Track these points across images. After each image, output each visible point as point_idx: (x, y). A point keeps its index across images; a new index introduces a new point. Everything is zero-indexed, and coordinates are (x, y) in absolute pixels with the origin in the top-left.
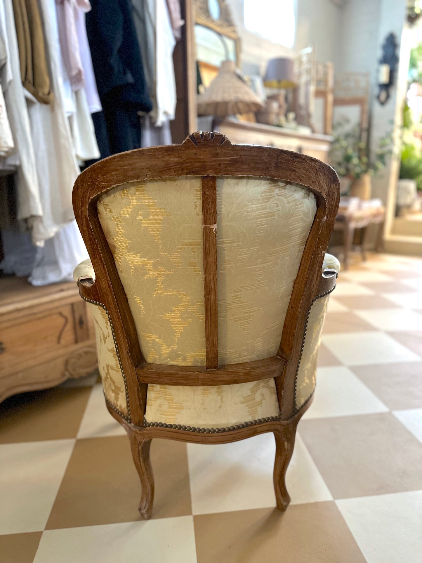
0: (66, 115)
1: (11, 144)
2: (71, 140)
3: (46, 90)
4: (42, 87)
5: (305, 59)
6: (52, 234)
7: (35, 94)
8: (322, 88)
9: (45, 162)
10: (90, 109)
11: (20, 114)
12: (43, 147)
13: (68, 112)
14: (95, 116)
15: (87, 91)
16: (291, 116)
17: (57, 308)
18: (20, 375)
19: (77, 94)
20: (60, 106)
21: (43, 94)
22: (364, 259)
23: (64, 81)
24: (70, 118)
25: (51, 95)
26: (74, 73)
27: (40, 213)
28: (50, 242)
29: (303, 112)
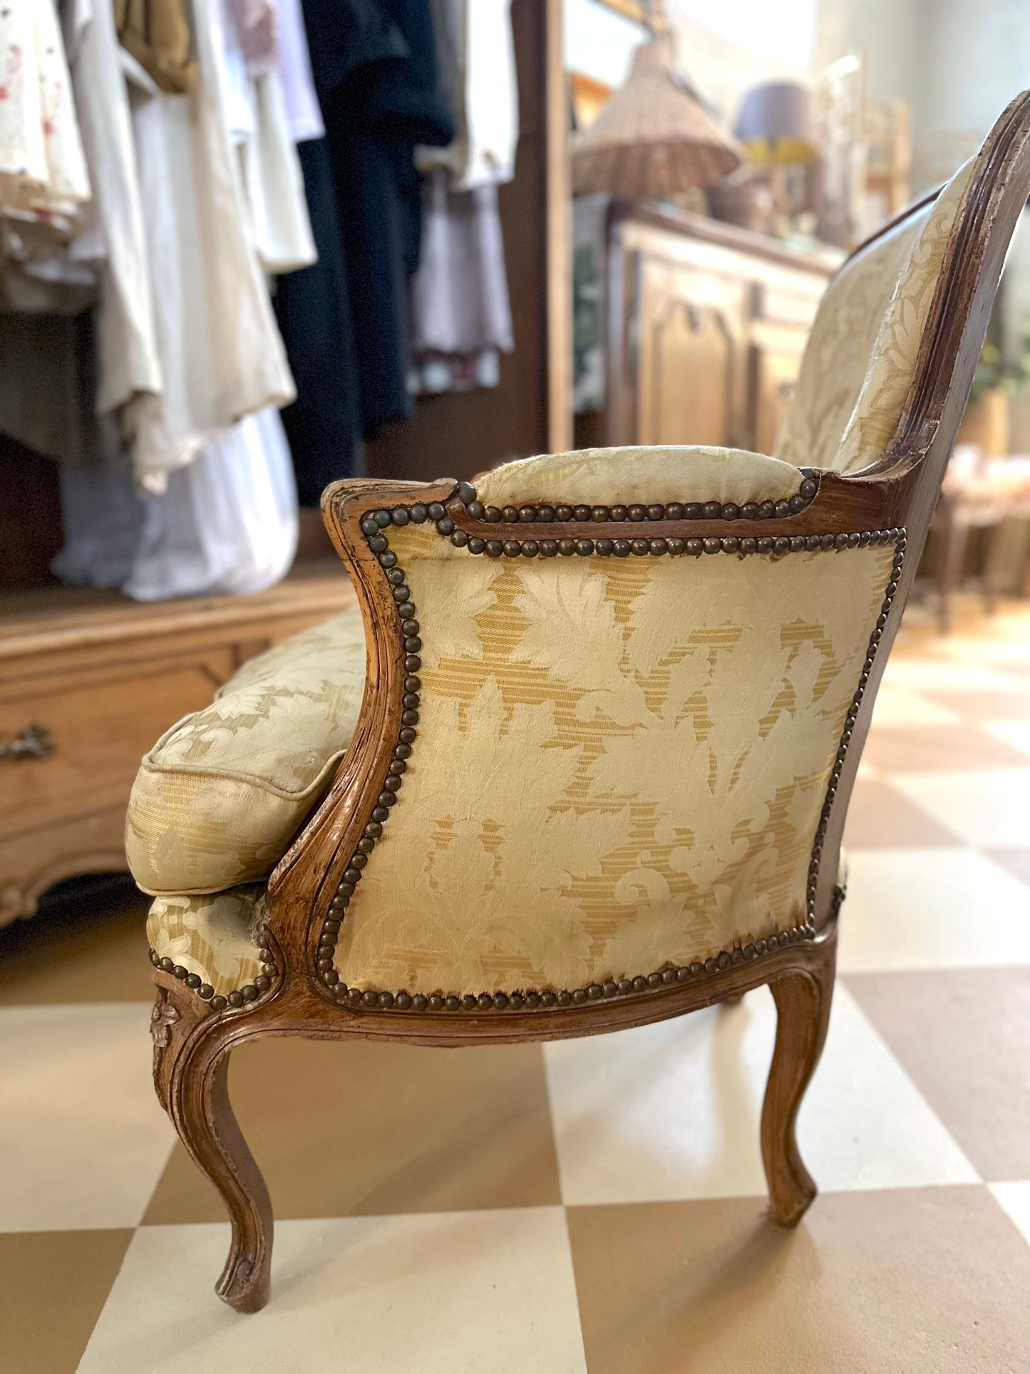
0: (232, 141)
1: (82, 189)
2: (239, 195)
3: (179, 53)
4: (166, 44)
5: (838, 90)
6: (186, 457)
7: (149, 65)
8: (880, 168)
9: (171, 261)
10: (293, 129)
11: (108, 116)
12: (167, 216)
13: (237, 132)
14: (305, 149)
15: (286, 81)
16: (807, 222)
17: (194, 651)
18: (93, 824)
19: (258, 85)
20: (215, 104)
21: (171, 63)
22: (990, 610)
23: (228, 48)
24: (241, 149)
25: (191, 70)
26: (253, 17)
27: (154, 381)
28: (181, 477)
29: (835, 219)
